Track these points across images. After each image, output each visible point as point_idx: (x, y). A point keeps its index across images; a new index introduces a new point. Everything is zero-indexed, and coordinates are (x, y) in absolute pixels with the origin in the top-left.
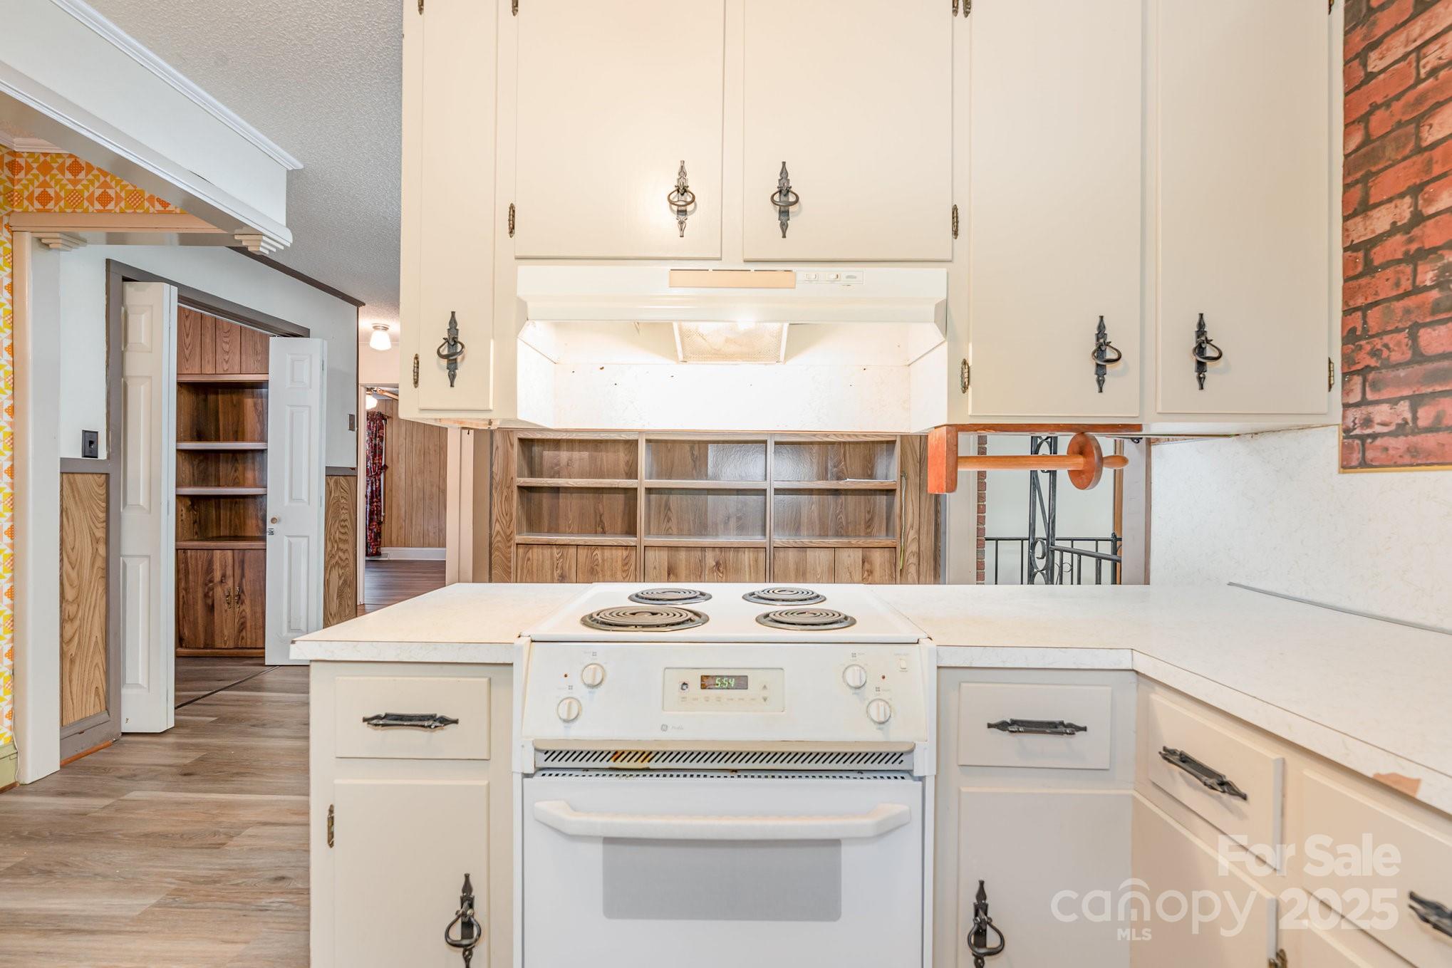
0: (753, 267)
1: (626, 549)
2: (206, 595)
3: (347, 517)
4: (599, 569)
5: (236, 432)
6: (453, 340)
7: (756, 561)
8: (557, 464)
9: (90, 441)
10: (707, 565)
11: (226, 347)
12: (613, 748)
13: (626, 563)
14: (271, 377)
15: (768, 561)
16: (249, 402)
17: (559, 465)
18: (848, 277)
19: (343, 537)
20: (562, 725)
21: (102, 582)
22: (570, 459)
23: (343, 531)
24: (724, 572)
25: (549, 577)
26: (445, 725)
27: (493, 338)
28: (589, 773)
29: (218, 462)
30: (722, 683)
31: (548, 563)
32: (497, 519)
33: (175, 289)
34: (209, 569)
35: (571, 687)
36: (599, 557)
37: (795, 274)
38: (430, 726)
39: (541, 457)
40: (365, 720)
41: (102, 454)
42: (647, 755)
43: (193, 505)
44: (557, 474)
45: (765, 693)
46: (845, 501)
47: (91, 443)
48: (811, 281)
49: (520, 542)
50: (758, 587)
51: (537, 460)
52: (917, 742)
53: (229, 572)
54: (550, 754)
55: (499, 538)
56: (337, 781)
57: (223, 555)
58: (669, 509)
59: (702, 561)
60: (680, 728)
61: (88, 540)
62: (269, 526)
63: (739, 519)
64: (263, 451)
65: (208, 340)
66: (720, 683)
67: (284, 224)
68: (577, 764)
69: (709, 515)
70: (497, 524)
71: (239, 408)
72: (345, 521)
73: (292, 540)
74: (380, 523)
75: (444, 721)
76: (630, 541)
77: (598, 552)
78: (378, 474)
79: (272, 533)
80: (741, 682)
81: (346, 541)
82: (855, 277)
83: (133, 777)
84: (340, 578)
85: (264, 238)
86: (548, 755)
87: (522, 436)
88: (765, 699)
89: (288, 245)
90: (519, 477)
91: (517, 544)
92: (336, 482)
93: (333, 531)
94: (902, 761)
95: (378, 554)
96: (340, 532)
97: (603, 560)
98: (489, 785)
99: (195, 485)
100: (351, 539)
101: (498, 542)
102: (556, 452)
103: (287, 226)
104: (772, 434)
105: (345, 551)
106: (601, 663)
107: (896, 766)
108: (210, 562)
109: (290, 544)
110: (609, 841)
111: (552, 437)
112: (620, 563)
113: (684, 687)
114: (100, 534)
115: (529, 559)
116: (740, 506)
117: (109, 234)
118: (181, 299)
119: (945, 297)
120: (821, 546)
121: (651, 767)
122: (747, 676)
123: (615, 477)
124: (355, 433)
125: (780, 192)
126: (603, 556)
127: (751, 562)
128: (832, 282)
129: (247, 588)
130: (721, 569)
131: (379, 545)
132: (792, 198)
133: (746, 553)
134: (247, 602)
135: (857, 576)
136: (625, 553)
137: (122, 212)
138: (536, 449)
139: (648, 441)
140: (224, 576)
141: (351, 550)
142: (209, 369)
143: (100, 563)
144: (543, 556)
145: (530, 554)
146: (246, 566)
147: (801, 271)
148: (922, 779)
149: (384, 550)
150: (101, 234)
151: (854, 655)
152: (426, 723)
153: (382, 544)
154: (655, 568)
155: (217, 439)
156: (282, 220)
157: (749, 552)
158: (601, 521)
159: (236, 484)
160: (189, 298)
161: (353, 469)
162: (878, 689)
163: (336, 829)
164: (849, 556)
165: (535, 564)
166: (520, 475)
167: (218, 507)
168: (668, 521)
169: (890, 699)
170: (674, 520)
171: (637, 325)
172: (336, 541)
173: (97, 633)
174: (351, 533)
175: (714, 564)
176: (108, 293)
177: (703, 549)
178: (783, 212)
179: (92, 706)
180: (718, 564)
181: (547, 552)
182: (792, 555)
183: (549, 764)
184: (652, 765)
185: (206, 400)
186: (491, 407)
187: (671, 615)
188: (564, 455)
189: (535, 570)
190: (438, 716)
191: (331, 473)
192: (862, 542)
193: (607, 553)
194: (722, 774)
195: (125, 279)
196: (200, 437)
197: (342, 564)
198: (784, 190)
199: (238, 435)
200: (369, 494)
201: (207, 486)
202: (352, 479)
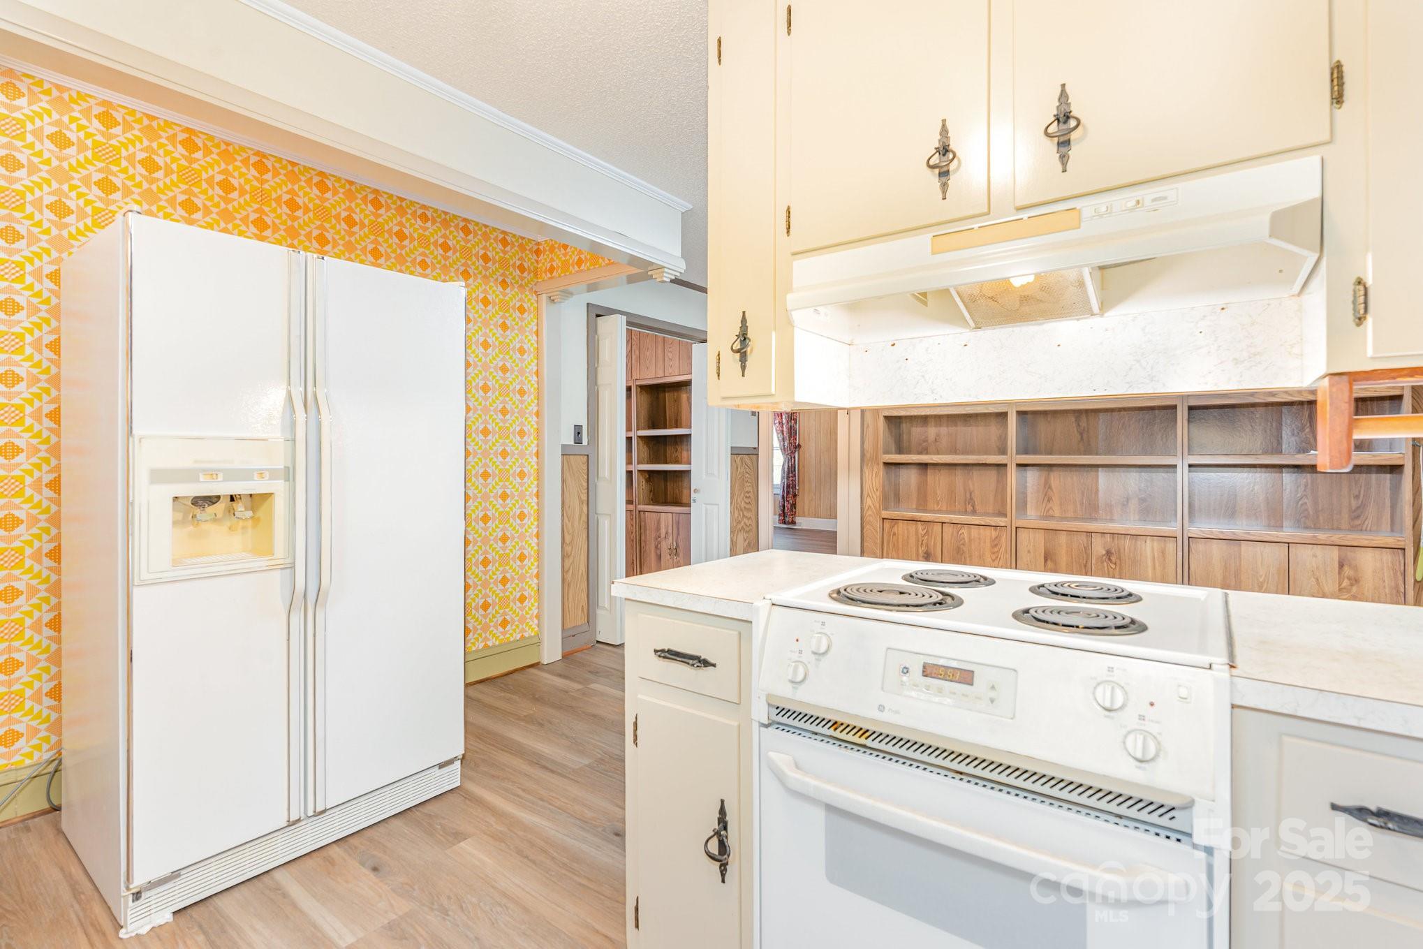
0: (1025, 215)
1: (995, 530)
2: (656, 547)
3: (750, 489)
4: (965, 549)
5: (676, 421)
6: (744, 337)
7: (1163, 552)
8: (925, 441)
9: (578, 431)
10: (1094, 553)
11: (670, 355)
12: (834, 718)
13: (995, 544)
14: (695, 378)
15: (1180, 554)
16: (684, 396)
17: (927, 441)
18: (1155, 200)
19: (747, 506)
20: (790, 686)
21: (586, 531)
22: (938, 435)
23: (747, 501)
24: (1118, 562)
25: (914, 555)
26: (705, 666)
27: (775, 329)
28: (816, 737)
29: (665, 444)
30: (946, 674)
31: (913, 540)
32: (868, 495)
33: (624, 318)
34: (658, 529)
35: (801, 652)
36: (966, 536)
37: (1080, 211)
38: (693, 665)
39: (909, 433)
40: (656, 651)
41: (585, 442)
42: (864, 732)
43: (649, 478)
44: (925, 451)
45: (992, 694)
46: (1312, 482)
47: (579, 433)
48: (1101, 216)
49: (886, 517)
50: (1049, 578)
51: (905, 437)
52: (1196, 799)
53: (670, 531)
54: (781, 711)
55: (870, 512)
56: (639, 696)
57: (666, 515)
58: (1050, 487)
59: (1088, 548)
60: (897, 712)
61: (577, 502)
62: (693, 495)
63: (1143, 500)
64: (689, 436)
65: (660, 351)
66: (943, 673)
67: (680, 255)
68: (807, 726)
69: (1101, 494)
70: (869, 499)
71: (677, 401)
72: (748, 492)
73: (708, 507)
74: (795, 496)
75: (706, 663)
76: (1001, 521)
77: (964, 531)
78: (793, 453)
79: (695, 501)
80: (966, 677)
81: (749, 510)
82: (1165, 198)
83: (595, 673)
84: (745, 540)
85: (666, 270)
86: (779, 710)
87: (887, 414)
88: (992, 701)
89: (683, 271)
90: (884, 453)
91: (883, 519)
92: (741, 460)
93: (739, 501)
94: (1174, 817)
95: (793, 523)
96: (745, 502)
97: (970, 540)
98: (739, 726)
99: (651, 462)
100: (754, 509)
101: (870, 515)
102: (923, 429)
103: (683, 256)
104: (1184, 397)
105: (749, 519)
106: (828, 633)
107: (1164, 821)
108: (659, 522)
109: (706, 510)
110: (830, 808)
111: (916, 414)
112: (988, 544)
113: (905, 671)
114: (584, 498)
115: (894, 534)
116: (1143, 485)
117: (589, 285)
118: (628, 323)
119: (1318, 194)
120: (1265, 539)
121: (868, 745)
122: (973, 672)
123: (987, 453)
124: (756, 418)
125: (1058, 120)
126: (970, 534)
127: (1156, 554)
128: (1132, 210)
129: (681, 544)
130: (1113, 559)
131: (794, 514)
132: (1073, 123)
133: (1148, 542)
134: (681, 554)
135: (1330, 584)
136: (994, 533)
137: (588, 269)
138: (904, 426)
139: (1019, 413)
140: (667, 533)
141: (753, 518)
142: (660, 374)
143: (584, 518)
144: (908, 532)
145: (895, 530)
146: (680, 526)
147: (1087, 207)
148: (1209, 851)
149: (798, 520)
150: (584, 286)
151: (1111, 669)
152: (691, 662)
153: (797, 514)
154: (1029, 552)
155: (665, 427)
156: (677, 252)
157: (1153, 540)
158: (971, 499)
159: (677, 462)
160: (634, 323)
161: (755, 448)
162: (1142, 718)
163: (638, 732)
164: (1315, 556)
165: (900, 540)
166: (886, 452)
167: (666, 480)
168: (1049, 501)
169: (1160, 734)
170: (1056, 499)
171: (923, 297)
172: (741, 510)
173: (583, 568)
174: (754, 503)
175: (1104, 552)
176: (588, 328)
177: (1089, 533)
178: (1062, 143)
179: (580, 620)
180: (1109, 553)
181: (912, 527)
182: (1216, 549)
183: (779, 719)
184: (869, 743)
185: (657, 398)
186: (773, 392)
187: (920, 595)
188: (932, 431)
189: (900, 546)
190: (702, 658)
191: (736, 452)
192: (1337, 537)
193: (974, 530)
194: (943, 772)
195: (598, 316)
196: (653, 426)
197: (747, 529)
198: (1064, 117)
199: (677, 425)
200: (786, 470)
201: (658, 463)
202: (754, 457)
